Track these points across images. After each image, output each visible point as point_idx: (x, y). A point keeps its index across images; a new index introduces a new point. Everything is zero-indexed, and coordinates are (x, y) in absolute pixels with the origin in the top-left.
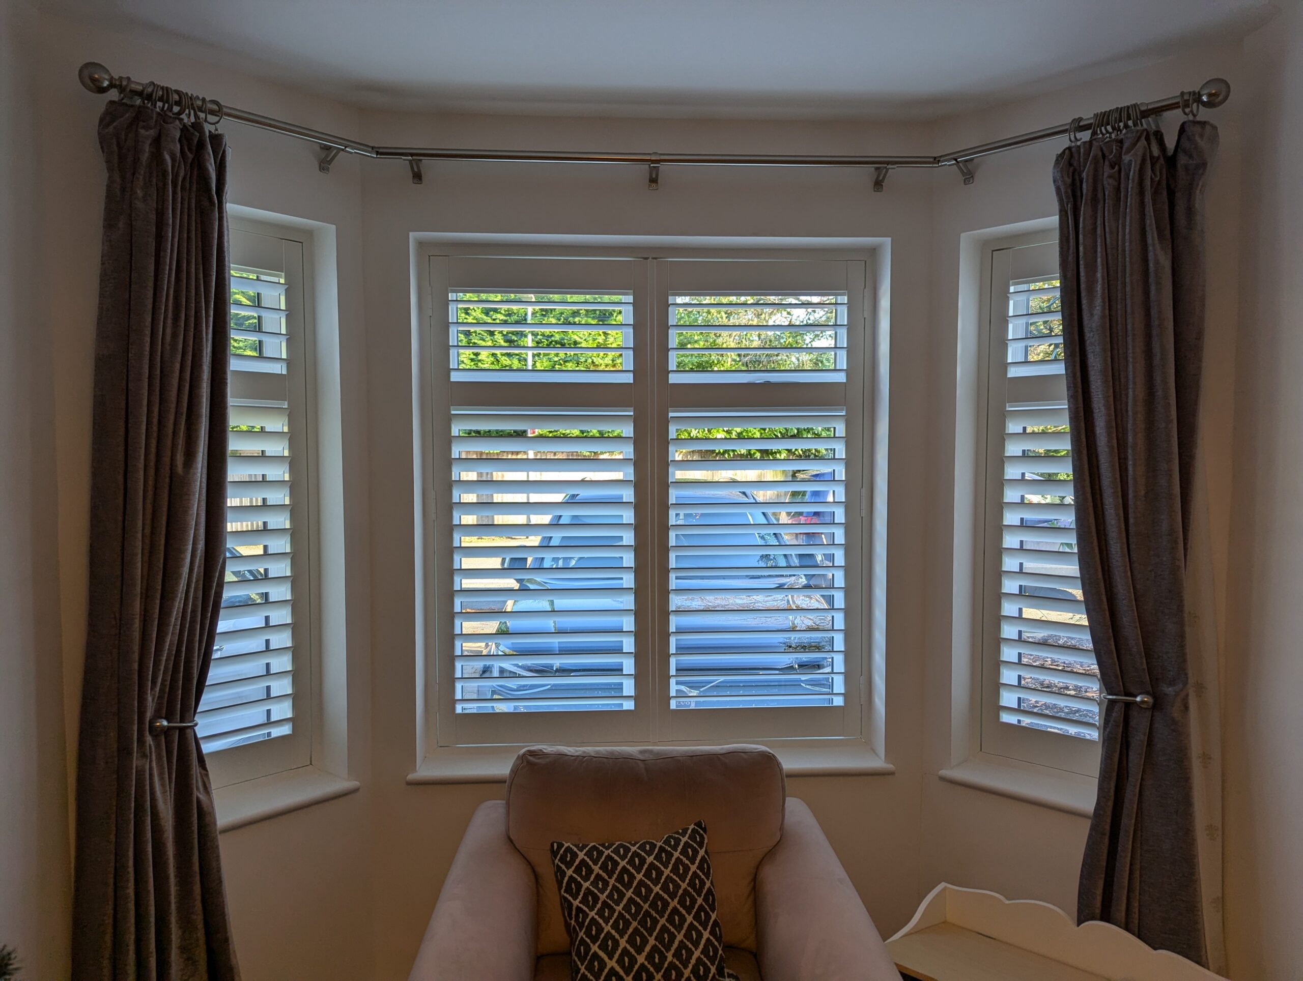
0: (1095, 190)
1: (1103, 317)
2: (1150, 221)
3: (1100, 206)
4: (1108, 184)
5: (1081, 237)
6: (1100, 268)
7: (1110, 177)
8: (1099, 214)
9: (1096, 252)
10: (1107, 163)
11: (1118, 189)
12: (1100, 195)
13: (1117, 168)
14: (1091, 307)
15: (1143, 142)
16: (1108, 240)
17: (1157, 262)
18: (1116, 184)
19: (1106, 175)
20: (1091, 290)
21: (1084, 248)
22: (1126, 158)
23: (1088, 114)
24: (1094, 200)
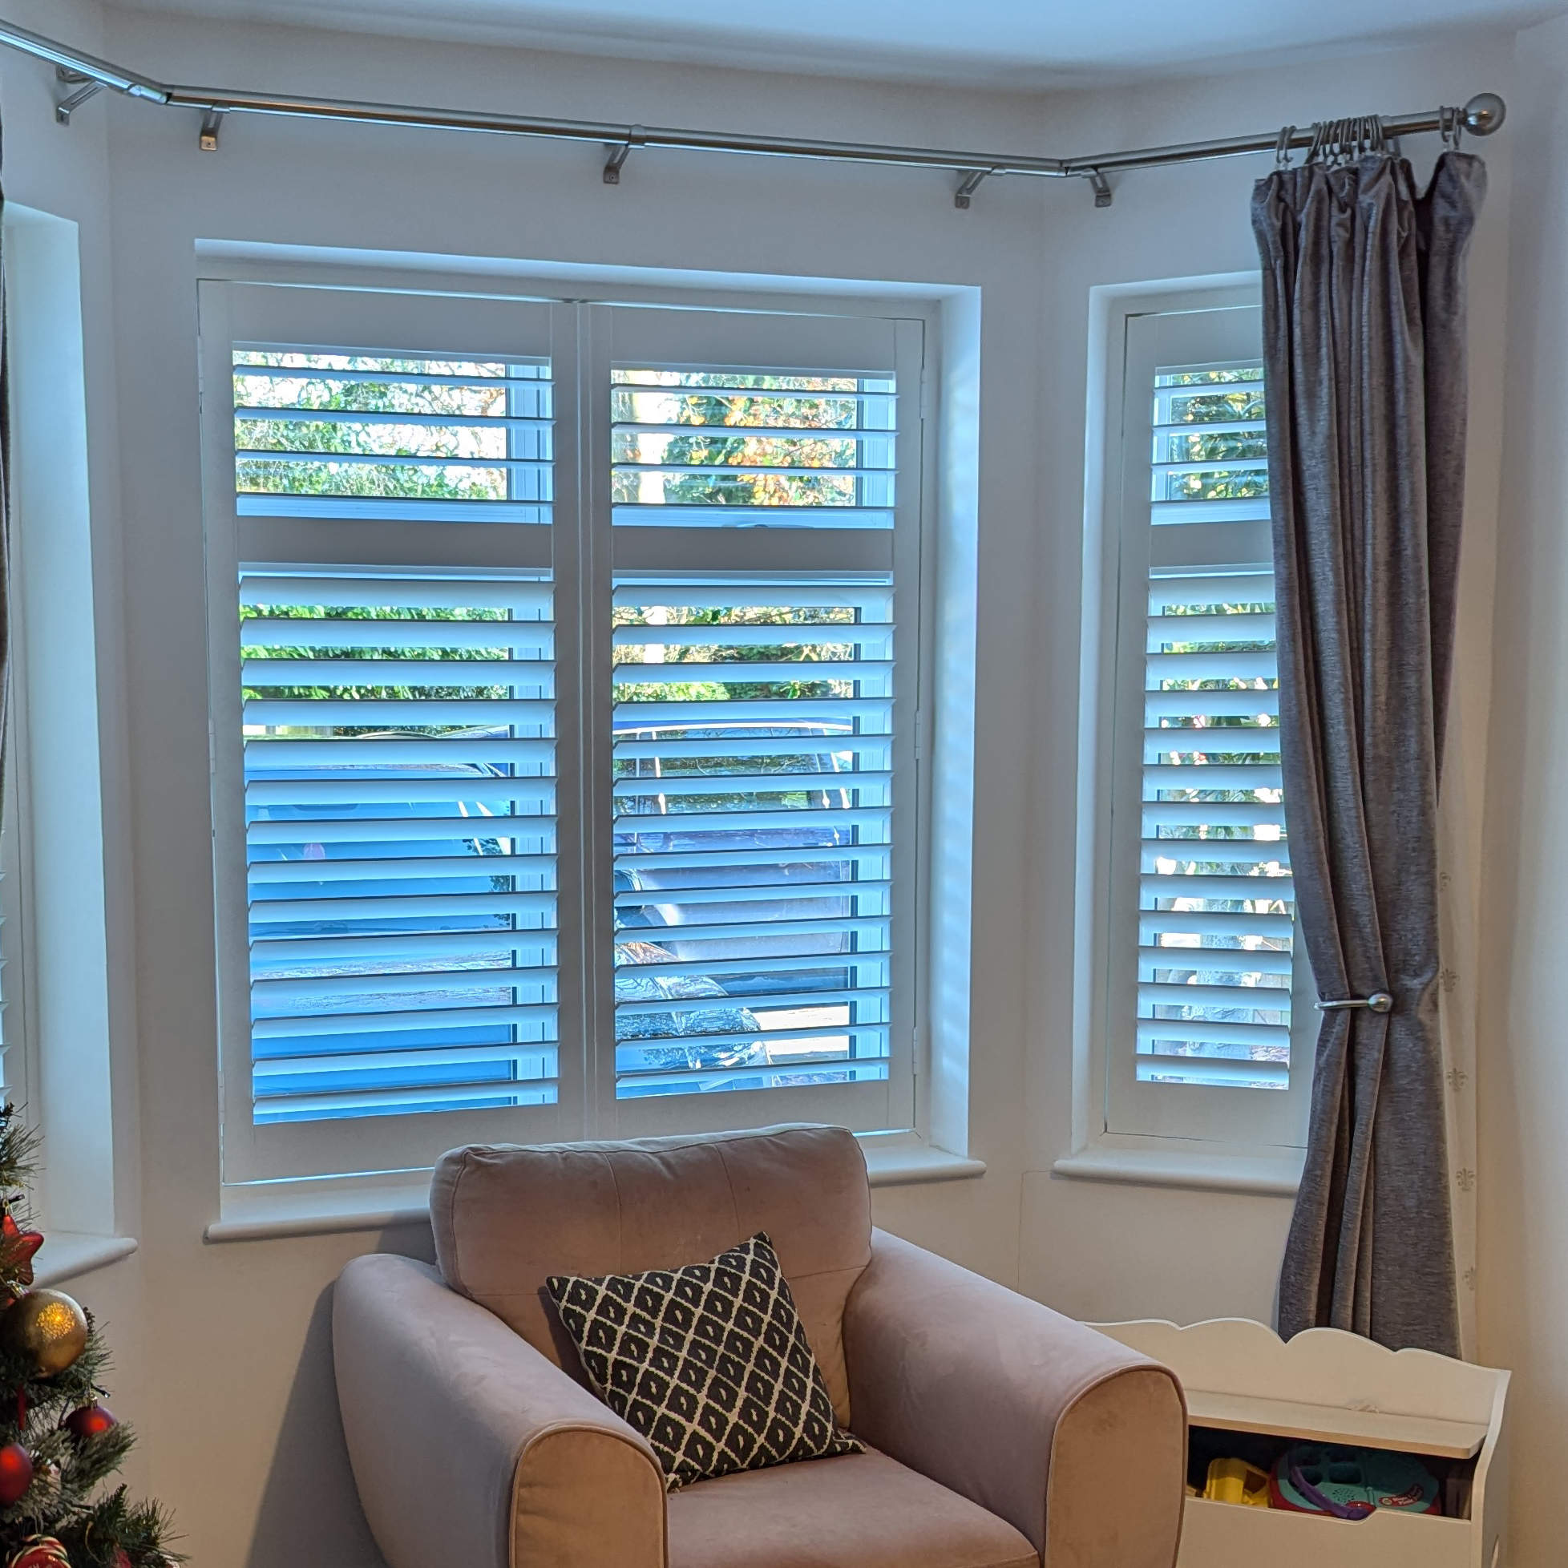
0: (1316, 243)
1: (1330, 437)
2: (1397, 297)
3: (1325, 269)
4: (1339, 235)
5: (1296, 312)
6: (1325, 362)
7: (1339, 225)
8: (1324, 280)
9: (1318, 337)
10: (1335, 203)
11: (1350, 243)
12: (1325, 251)
13: (1349, 212)
14: (1313, 421)
15: (1387, 178)
16: (1337, 321)
17: (1407, 360)
18: (1347, 235)
19: (1334, 221)
20: (1311, 395)
21: (1302, 330)
22: (1365, 199)
23: (1304, 123)
24: (1316, 259)
